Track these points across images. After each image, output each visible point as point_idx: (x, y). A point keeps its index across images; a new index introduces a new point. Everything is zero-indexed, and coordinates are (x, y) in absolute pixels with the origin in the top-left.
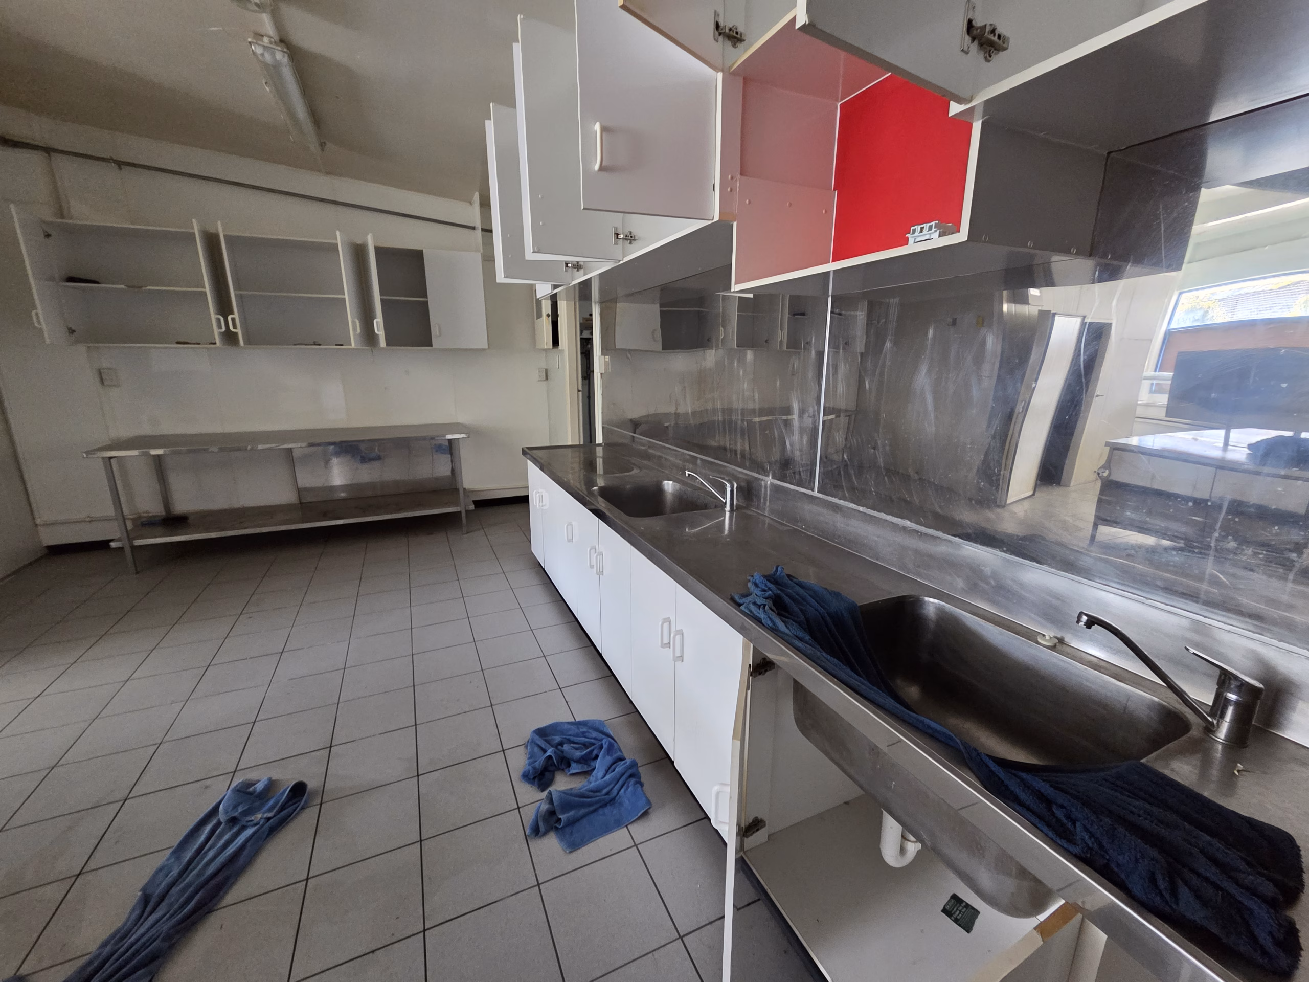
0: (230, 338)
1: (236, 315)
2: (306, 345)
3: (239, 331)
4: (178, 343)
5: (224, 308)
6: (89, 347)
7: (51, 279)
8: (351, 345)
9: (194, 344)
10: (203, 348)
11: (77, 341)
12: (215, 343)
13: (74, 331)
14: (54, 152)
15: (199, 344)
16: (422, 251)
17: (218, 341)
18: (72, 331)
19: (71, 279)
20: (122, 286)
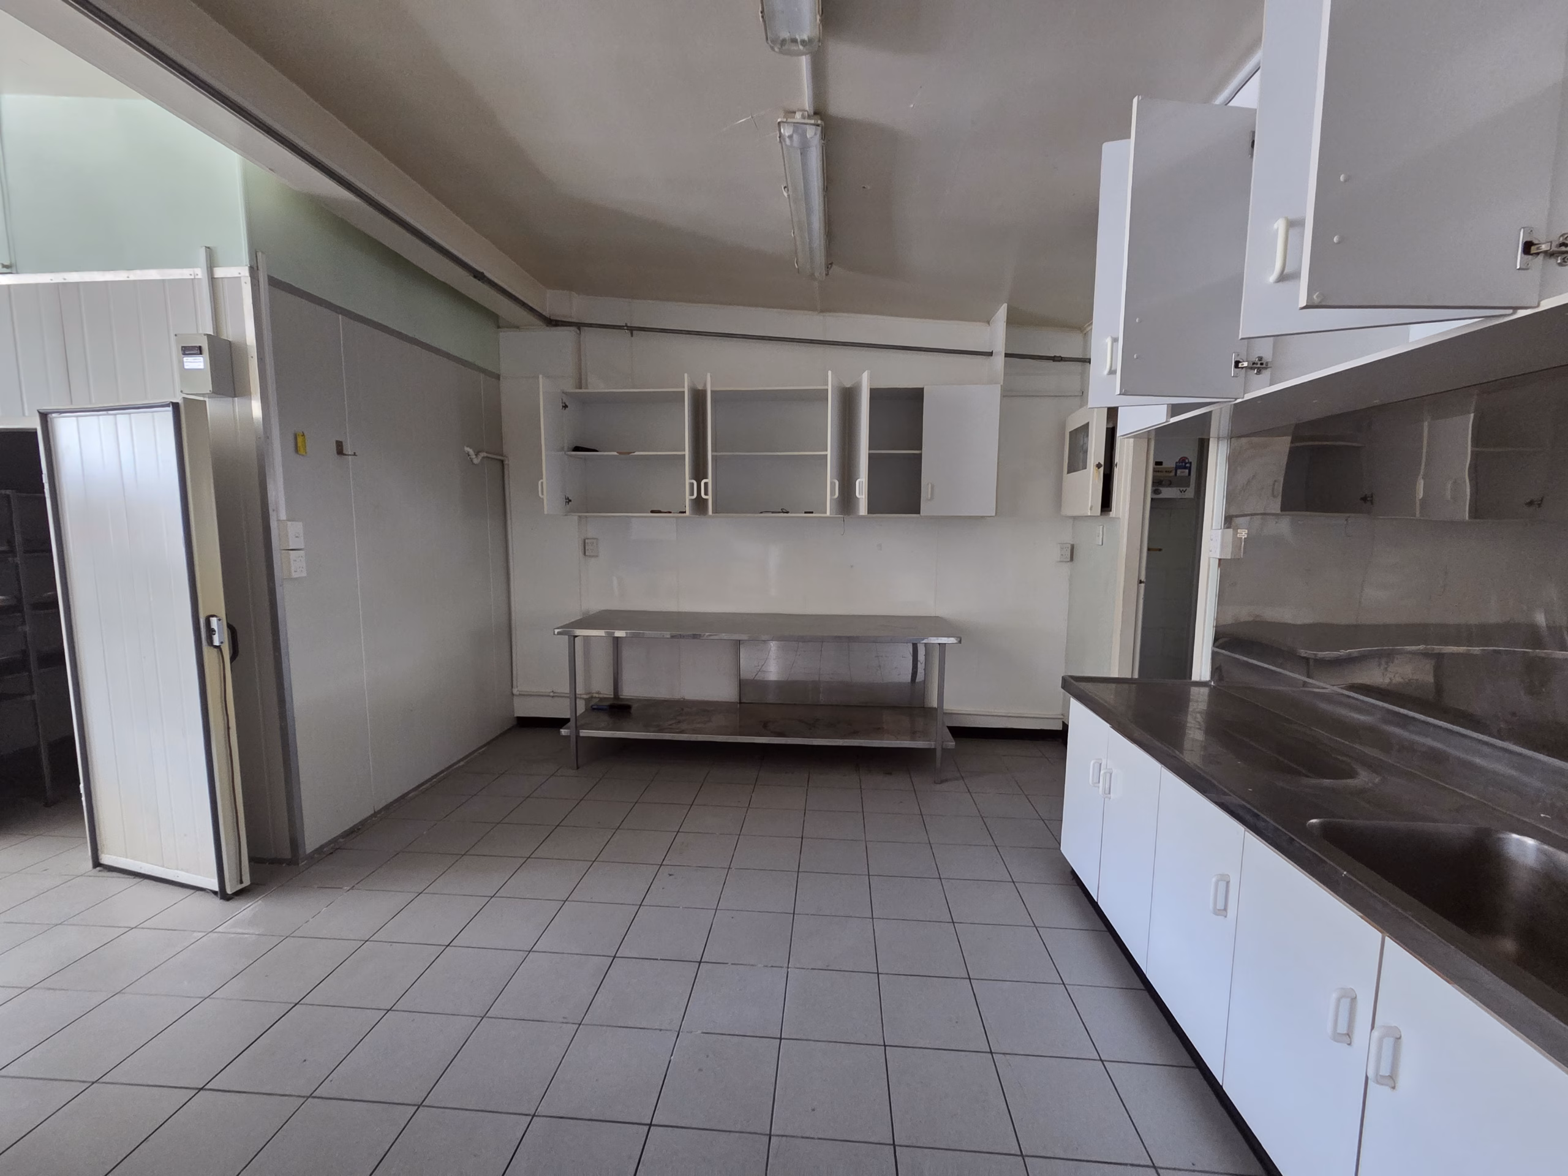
0: (699, 505)
1: (709, 480)
2: (773, 512)
3: (709, 497)
4: (652, 512)
5: (699, 473)
6: (579, 516)
7: (562, 449)
8: (826, 513)
9: (666, 513)
10: (673, 517)
11: (572, 511)
12: (685, 512)
13: (570, 501)
14: (583, 326)
15: (670, 512)
16: (922, 390)
17: (687, 509)
18: (568, 501)
19: (577, 449)
20: (615, 453)
